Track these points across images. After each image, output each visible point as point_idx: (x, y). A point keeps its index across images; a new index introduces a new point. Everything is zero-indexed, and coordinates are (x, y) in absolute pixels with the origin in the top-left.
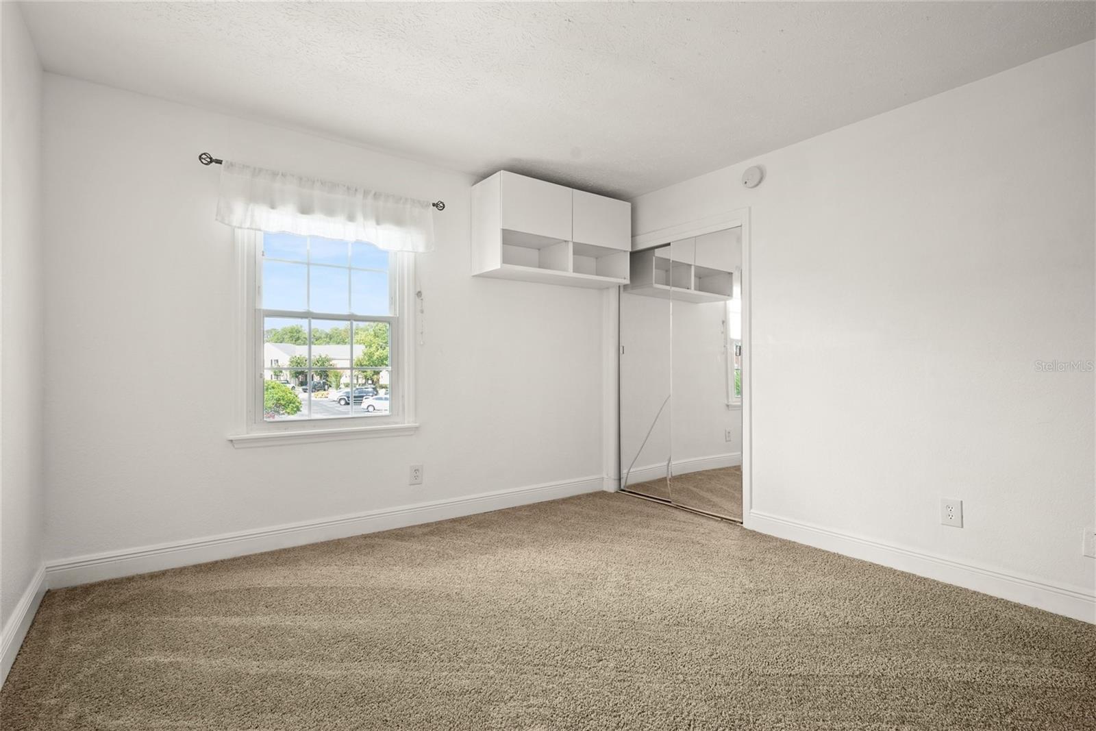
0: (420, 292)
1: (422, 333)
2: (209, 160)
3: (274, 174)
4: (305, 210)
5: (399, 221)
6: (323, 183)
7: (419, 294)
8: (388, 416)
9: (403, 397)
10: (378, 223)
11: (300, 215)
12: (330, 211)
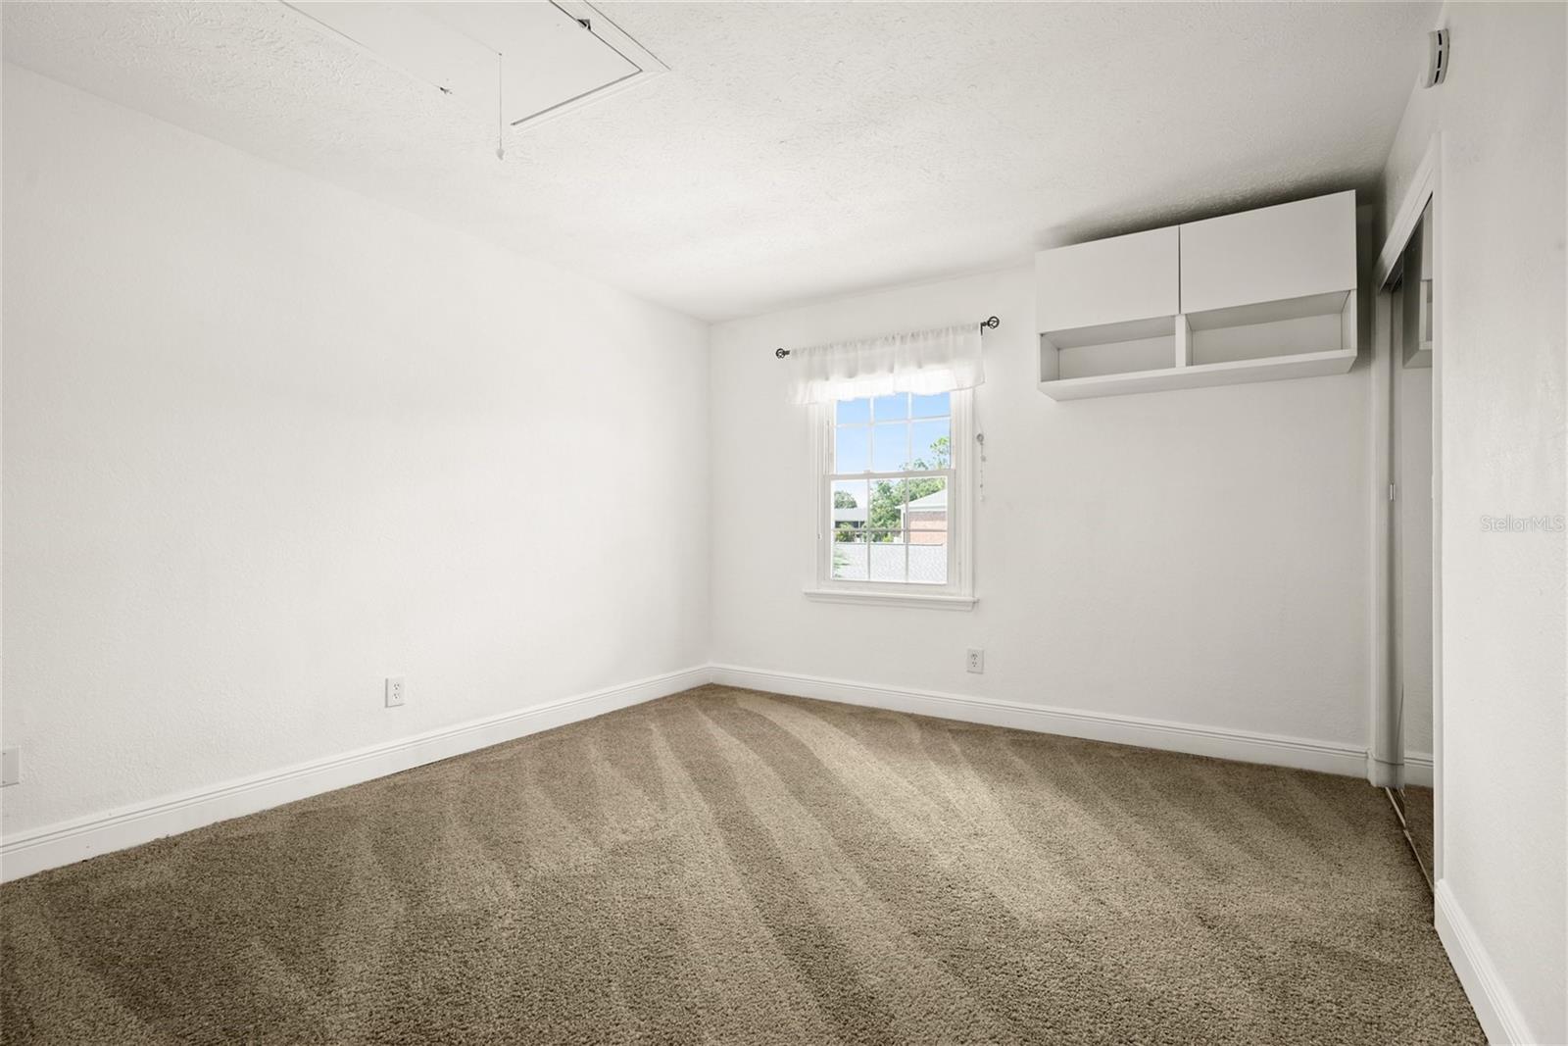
0: (979, 435)
1: (981, 486)
2: (782, 353)
3: (825, 349)
4: (851, 374)
5: (941, 358)
6: (863, 342)
7: (980, 438)
8: (944, 585)
9: (960, 564)
10: (920, 366)
11: (848, 380)
12: (871, 368)
